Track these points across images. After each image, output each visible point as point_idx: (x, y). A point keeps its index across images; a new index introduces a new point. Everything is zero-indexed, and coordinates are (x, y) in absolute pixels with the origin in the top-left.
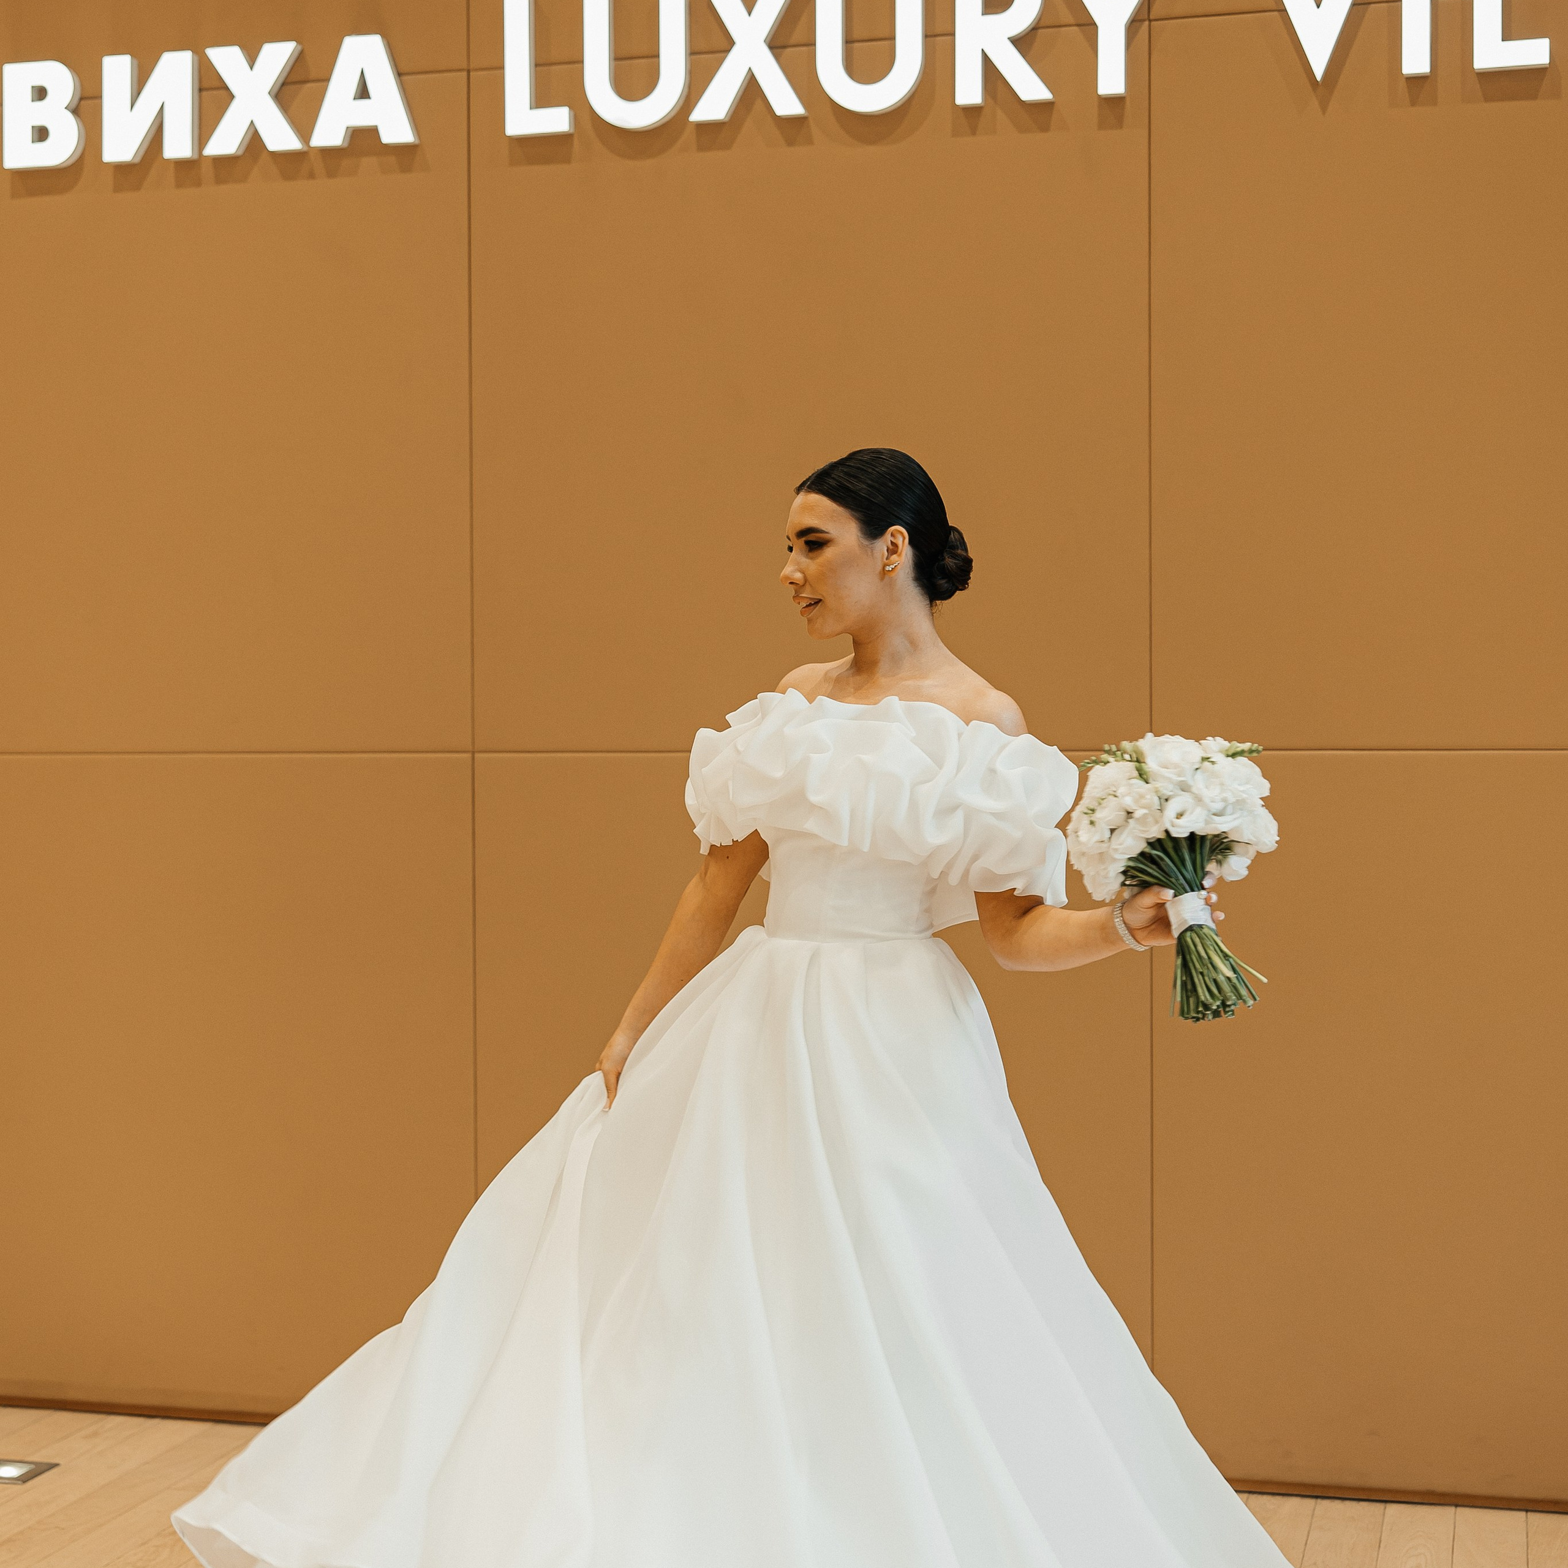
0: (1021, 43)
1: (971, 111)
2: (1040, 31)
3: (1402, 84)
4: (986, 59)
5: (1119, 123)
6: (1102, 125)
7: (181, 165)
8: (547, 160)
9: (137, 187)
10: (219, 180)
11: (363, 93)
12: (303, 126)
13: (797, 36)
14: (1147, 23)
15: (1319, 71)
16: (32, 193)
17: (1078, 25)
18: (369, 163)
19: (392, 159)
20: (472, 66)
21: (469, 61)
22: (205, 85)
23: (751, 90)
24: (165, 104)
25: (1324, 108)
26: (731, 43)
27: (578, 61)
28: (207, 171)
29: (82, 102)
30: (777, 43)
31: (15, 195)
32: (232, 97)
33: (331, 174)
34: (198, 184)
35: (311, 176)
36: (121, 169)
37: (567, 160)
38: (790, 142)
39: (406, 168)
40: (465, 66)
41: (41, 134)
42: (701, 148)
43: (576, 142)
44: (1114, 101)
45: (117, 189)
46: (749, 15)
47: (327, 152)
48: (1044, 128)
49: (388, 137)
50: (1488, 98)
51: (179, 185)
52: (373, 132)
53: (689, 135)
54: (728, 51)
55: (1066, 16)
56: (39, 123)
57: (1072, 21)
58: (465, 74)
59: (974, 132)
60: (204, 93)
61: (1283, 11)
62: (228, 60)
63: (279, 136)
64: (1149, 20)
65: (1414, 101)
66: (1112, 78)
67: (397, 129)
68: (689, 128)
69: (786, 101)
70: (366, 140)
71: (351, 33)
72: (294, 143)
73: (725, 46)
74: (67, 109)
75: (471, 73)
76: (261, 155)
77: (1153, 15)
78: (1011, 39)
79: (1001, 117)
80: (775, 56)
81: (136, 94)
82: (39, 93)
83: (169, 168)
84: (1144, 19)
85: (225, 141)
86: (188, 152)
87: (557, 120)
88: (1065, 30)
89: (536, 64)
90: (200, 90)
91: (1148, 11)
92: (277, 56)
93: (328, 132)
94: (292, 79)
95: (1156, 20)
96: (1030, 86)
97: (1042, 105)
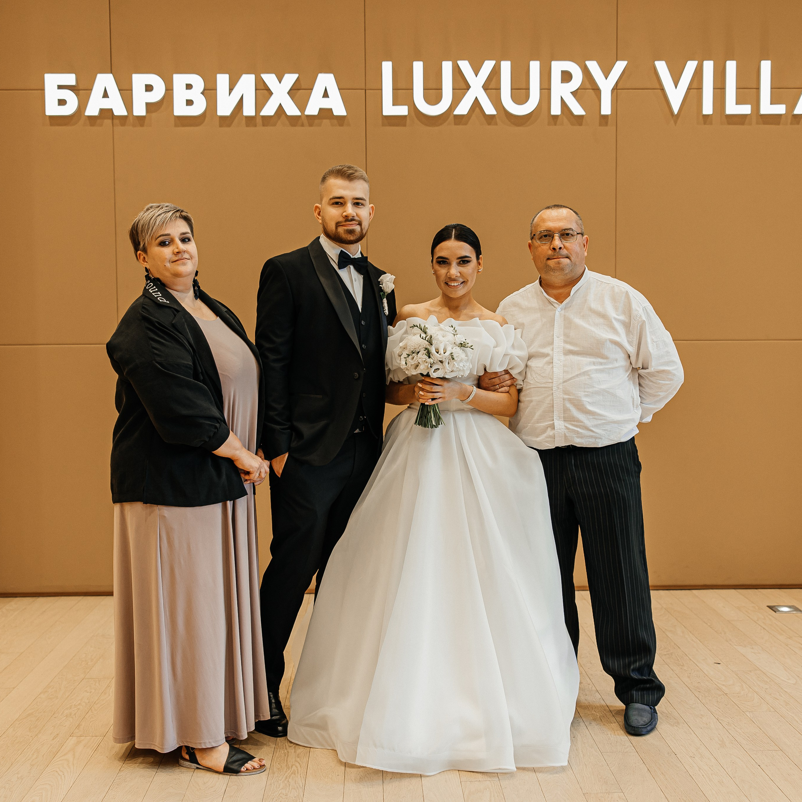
0: (574, 93)
1: (556, 117)
2: (579, 90)
3: (701, 117)
4: (562, 99)
5: (606, 124)
6: (601, 125)
7: (249, 118)
8: (397, 125)
9: (229, 126)
10: (264, 125)
11: (326, 95)
12: (302, 106)
13: (493, 85)
14: (616, 90)
15: (676, 110)
16: (183, 125)
17: (593, 89)
18: (326, 122)
19: (335, 121)
20: (366, 88)
21: (365, 85)
22: (258, 88)
23: (476, 103)
24: (243, 95)
25: (676, 122)
26: (470, 87)
27: (410, 89)
28: (259, 121)
29: (205, 91)
30: (485, 87)
31: (176, 125)
32: (271, 94)
33: (311, 125)
34: (255, 126)
35: (302, 125)
36: (223, 118)
37: (405, 125)
38: (489, 124)
39: (341, 125)
40: (364, 88)
41: (190, 103)
42: (455, 124)
43: (408, 117)
44: (606, 117)
45: (221, 126)
46: (476, 76)
47: (308, 116)
48: (580, 124)
49: (336, 113)
50: (729, 124)
51: (247, 126)
52: (331, 110)
53: (451, 118)
54: (468, 89)
55: (588, 86)
56: (189, 98)
57: (590, 87)
58: (364, 91)
59: (555, 124)
60: (257, 91)
61: (663, 89)
62: (270, 79)
63: (292, 110)
64: (617, 89)
65: (705, 123)
66: (606, 109)
67: (340, 110)
68: (451, 116)
69: (489, 109)
70: (325, 113)
71: (321, 73)
72: (297, 113)
73: (465, 87)
74: (201, 93)
75: (367, 91)
76: (283, 116)
77: (618, 88)
78: (571, 92)
79: (565, 121)
80: (485, 92)
81: (231, 90)
82: (189, 87)
83: (244, 119)
84: (615, 89)
85: (269, 110)
86: (253, 113)
87: (403, 110)
88: (587, 90)
89: (394, 89)
90: (256, 90)
91: (617, 86)
92: (290, 79)
93: (312, 109)
94: (294, 88)
95: (619, 89)
96: (577, 109)
97: (581, 117)
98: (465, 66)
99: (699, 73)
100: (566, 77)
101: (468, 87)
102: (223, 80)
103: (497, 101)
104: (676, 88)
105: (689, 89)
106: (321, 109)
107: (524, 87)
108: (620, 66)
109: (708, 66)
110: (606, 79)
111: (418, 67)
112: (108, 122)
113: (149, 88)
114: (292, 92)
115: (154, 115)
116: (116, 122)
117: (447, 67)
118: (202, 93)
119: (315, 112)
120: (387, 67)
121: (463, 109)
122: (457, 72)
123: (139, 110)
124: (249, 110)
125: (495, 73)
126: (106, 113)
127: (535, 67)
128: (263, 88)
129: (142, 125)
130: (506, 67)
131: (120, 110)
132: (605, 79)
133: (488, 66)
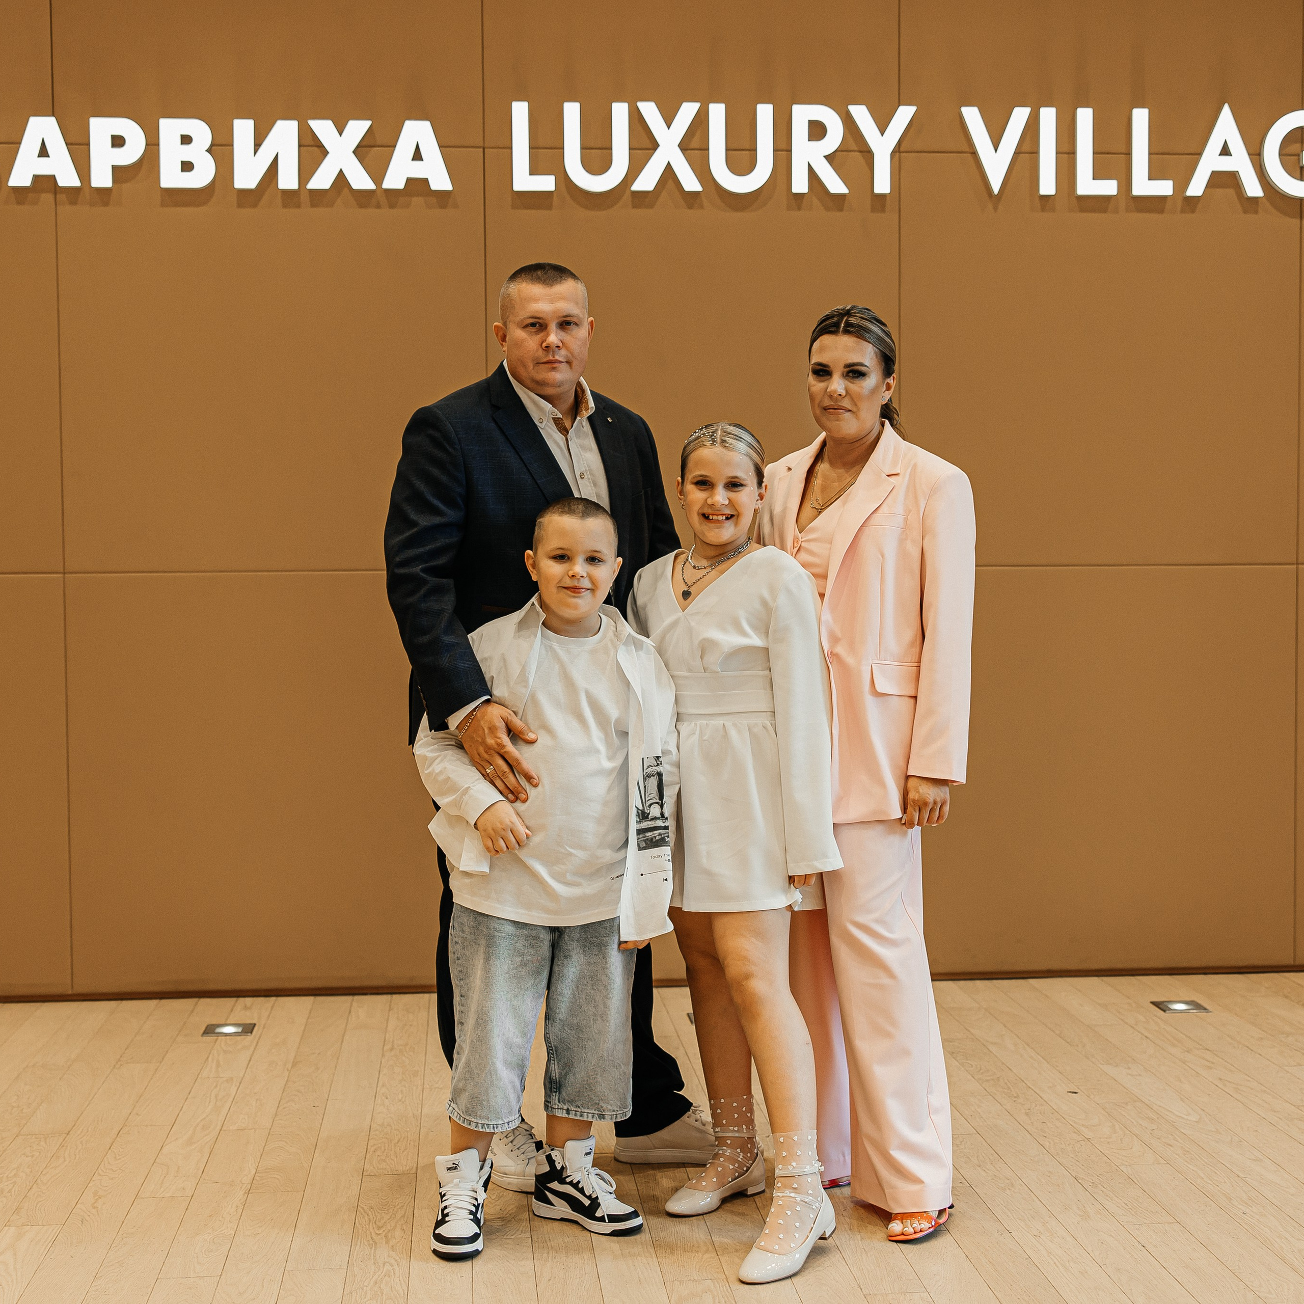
0: (829, 158)
1: (800, 196)
2: (838, 153)
3: (1036, 199)
4: (810, 167)
5: (883, 209)
6: (873, 210)
7: (287, 193)
8: (537, 207)
9: (255, 205)
10: (313, 205)
11: (417, 156)
12: (377, 174)
13: (695, 143)
14: (897, 154)
15: (996, 187)
16: (176, 205)
17: (860, 152)
18: (417, 201)
19: (433, 200)
20: (486, 146)
21: (484, 141)
22: (303, 143)
23: (669, 172)
24: (279, 154)
25: (996, 208)
26: (659, 146)
27: (559, 148)
28: (304, 198)
29: (213, 147)
30: (684, 146)
31: (163, 205)
32: (325, 153)
33: (392, 206)
34: (299, 206)
35: (378, 206)
36: (243, 193)
37: (549, 208)
38: (690, 207)
39: (444, 206)
40: (481, 144)
41: (187, 166)
42: (634, 207)
43: (555, 196)
44: (882, 197)
45: (240, 205)
46: (669, 129)
47: (388, 191)
48: (841, 209)
49: (434, 186)
50: (1082, 210)
51: (285, 206)
52: (426, 181)
53: (627, 197)
54: (655, 149)
55: (854, 147)
56: (186, 159)
57: (856, 149)
58: (482, 149)
59: (799, 209)
60: (302, 148)
61: (974, 153)
62: (323, 129)
63: (360, 180)
64: (900, 152)
65: (1043, 209)
66: (882, 184)
67: (441, 181)
68: (628, 194)
69: (690, 182)
70: (417, 186)
71: (410, 119)
72: (371, 185)
73: (650, 146)
74: (206, 151)
75: (486, 150)
76: (346, 190)
77: (902, 149)
78: (824, 156)
79: (815, 201)
80: (684, 155)
81: (257, 145)
82: (186, 140)
83: (279, 194)
84: (897, 151)
85: (322, 180)
86: (294, 185)
87: (546, 183)
88: (852, 153)
89: (531, 148)
90: (300, 146)
91: (899, 147)
92: (357, 129)
93: (395, 180)
94: (363, 144)
95: (903, 152)
96: (835, 185)
97: (842, 196)
98: (649, 111)
99: (1032, 127)
100: (817, 130)
101: (655, 146)
102: (244, 129)
103: (702, 170)
104: (996, 151)
105: (1017, 153)
106: (409, 180)
107: (748, 147)
108: (904, 115)
109: (1048, 116)
110: (882, 135)
111: (572, 112)
112: (48, 197)
113: (118, 141)
114: (361, 151)
115: (126, 186)
116: (62, 197)
117: (620, 112)
118: (209, 151)
119: (401, 185)
120: (520, 111)
121: (647, 181)
122: (637, 121)
123: (101, 178)
124: (288, 180)
125: (700, 123)
126: (44, 183)
127: (765, 113)
128: (312, 143)
129: (106, 204)
130: (717, 113)
131: (68, 178)
132: (880, 135)
133: (688, 111)
